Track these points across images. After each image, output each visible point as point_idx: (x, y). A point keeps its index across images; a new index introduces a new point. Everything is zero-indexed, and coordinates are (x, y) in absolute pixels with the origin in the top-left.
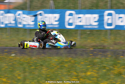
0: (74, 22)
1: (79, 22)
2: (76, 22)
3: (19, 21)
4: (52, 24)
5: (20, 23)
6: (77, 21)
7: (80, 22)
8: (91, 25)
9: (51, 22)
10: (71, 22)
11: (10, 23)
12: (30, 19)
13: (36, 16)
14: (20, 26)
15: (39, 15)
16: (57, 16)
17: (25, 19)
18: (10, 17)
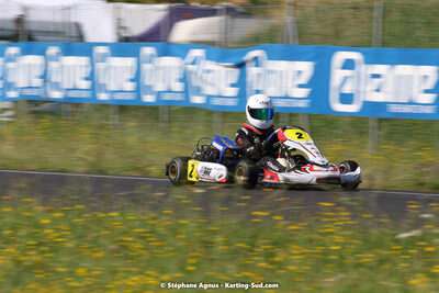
0: (358, 92)
1: (373, 91)
2: (365, 92)
3: (195, 82)
4: (287, 97)
5: (198, 91)
6: (369, 88)
7: (378, 91)
8: (411, 103)
9: (284, 90)
10: (347, 89)
11: (170, 92)
12: (226, 79)
13: (241, 65)
14: (197, 100)
15: (254, 64)
16: (306, 68)
17: (209, 77)
18: (170, 67)
